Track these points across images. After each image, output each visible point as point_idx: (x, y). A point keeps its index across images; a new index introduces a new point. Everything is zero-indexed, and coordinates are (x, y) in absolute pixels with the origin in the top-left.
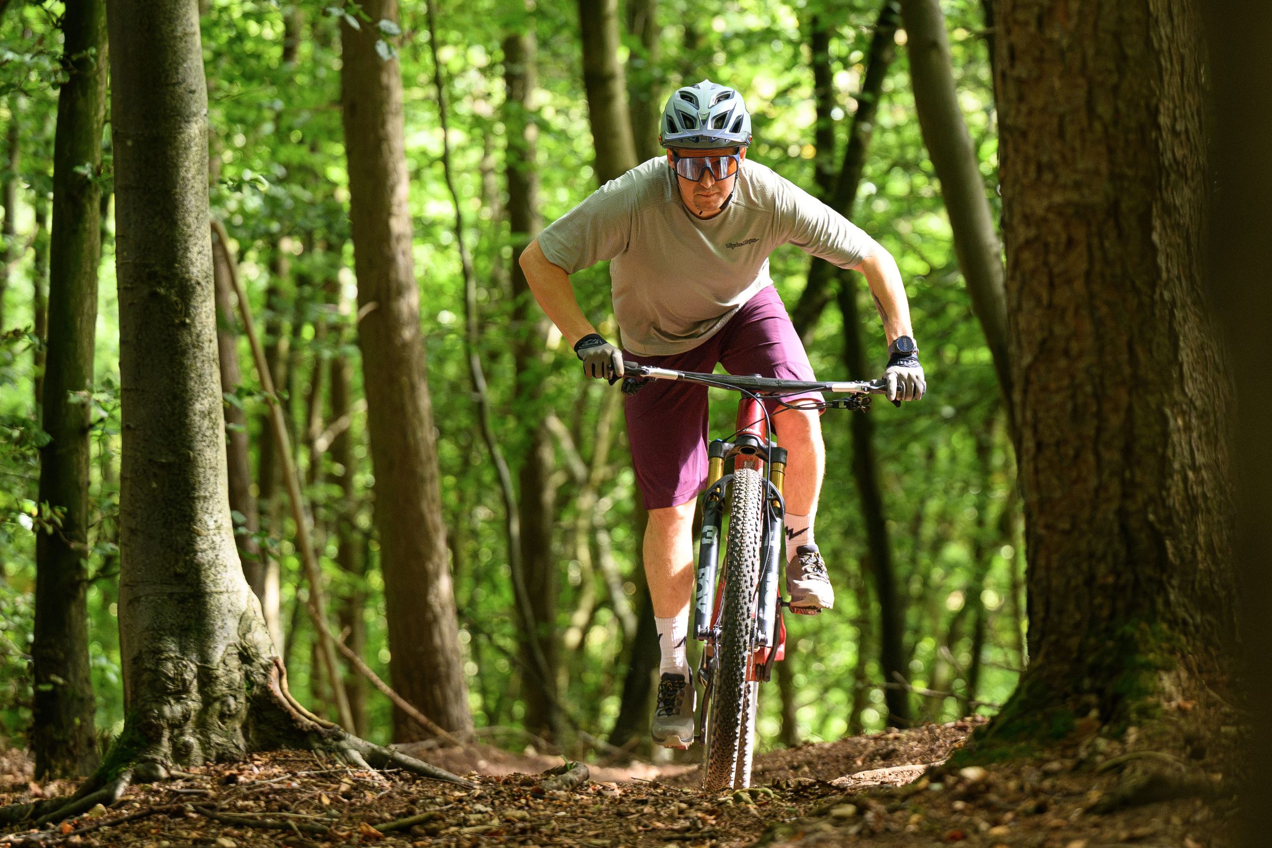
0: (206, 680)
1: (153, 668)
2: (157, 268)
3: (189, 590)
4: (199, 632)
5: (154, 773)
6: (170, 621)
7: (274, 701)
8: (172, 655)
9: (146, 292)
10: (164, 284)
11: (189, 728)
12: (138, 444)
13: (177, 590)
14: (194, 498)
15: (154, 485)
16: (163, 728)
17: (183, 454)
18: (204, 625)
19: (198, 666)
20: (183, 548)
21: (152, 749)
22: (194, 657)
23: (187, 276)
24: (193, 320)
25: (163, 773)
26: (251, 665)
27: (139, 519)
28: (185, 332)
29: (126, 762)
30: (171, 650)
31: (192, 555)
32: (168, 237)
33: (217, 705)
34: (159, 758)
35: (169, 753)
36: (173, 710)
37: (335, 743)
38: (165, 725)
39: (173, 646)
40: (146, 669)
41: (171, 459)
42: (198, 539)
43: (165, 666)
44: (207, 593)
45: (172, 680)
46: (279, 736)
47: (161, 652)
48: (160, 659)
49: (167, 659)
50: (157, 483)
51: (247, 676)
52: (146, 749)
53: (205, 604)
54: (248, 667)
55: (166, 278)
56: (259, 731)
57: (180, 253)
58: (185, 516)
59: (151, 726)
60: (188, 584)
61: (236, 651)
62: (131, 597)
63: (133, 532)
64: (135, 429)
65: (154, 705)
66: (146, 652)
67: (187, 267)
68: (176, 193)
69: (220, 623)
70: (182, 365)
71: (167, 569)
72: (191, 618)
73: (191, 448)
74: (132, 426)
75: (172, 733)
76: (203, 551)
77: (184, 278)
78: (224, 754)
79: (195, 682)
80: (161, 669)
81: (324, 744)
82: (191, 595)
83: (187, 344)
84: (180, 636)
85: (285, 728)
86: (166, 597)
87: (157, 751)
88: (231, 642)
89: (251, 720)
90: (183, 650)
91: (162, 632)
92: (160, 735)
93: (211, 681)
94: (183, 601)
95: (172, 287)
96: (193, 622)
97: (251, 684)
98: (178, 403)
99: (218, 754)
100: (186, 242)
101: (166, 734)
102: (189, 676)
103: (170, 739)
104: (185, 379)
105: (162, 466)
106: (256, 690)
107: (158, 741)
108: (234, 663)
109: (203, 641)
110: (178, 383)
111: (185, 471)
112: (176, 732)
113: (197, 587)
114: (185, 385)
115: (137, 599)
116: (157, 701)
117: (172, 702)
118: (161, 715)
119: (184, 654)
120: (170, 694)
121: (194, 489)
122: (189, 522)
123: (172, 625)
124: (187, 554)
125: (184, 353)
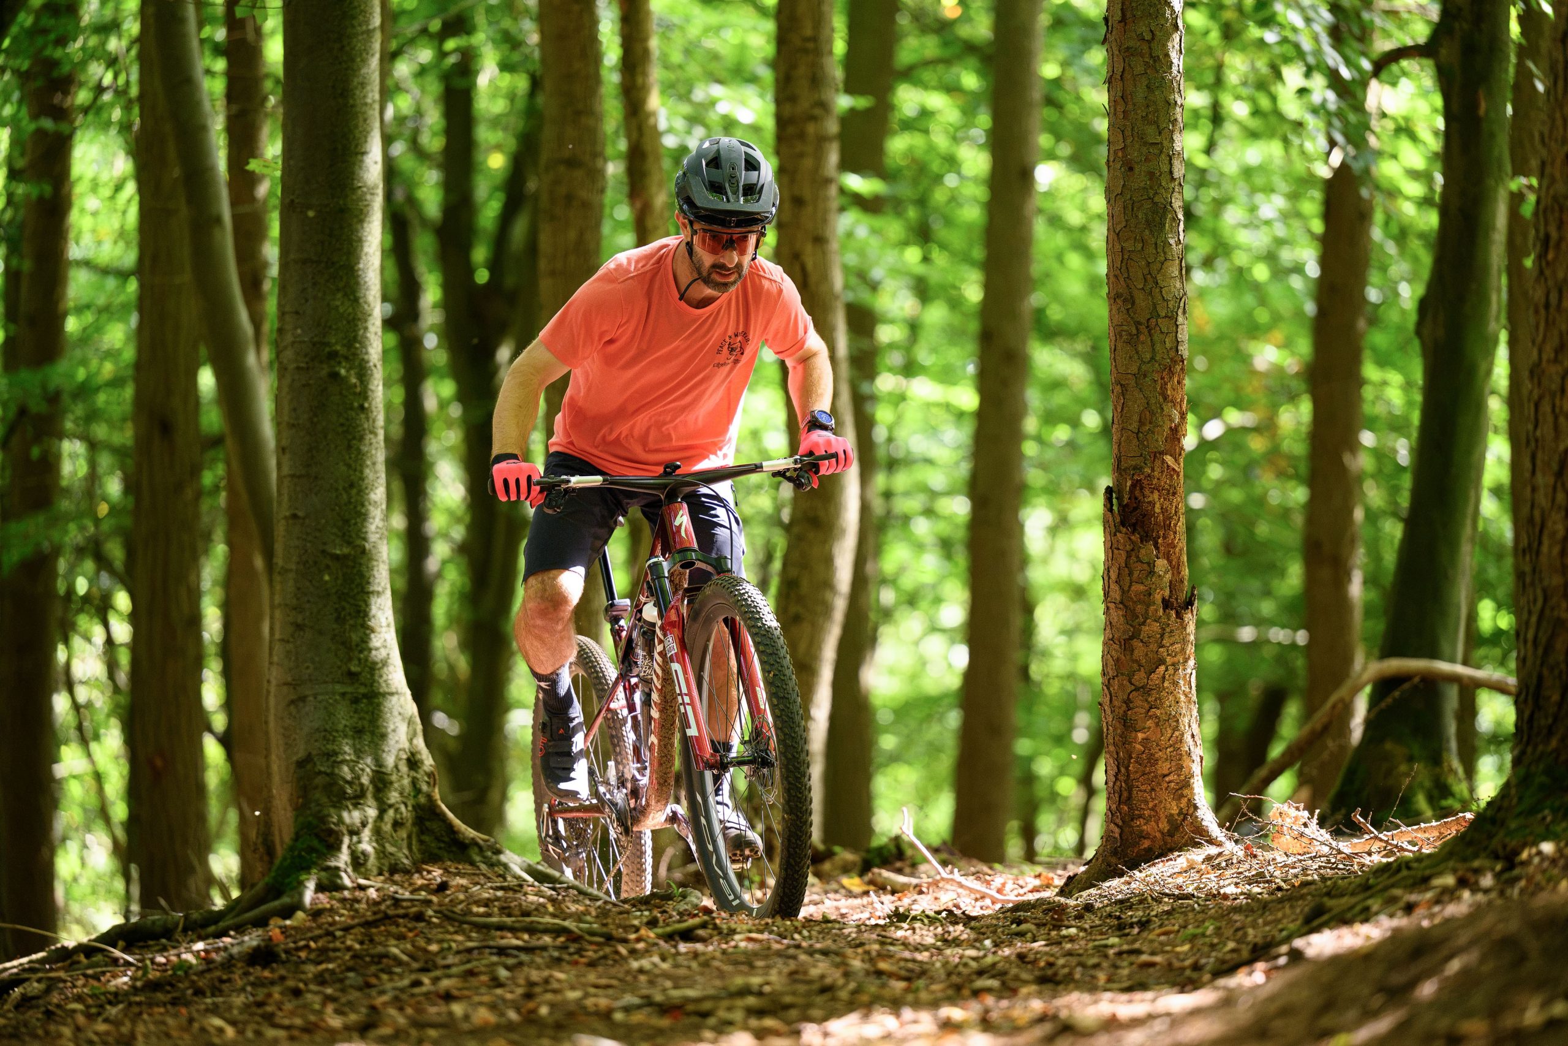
0: (381, 785)
1: (328, 771)
2: (338, 348)
3: (362, 690)
4: (373, 733)
5: (339, 881)
6: (344, 722)
7: (438, 811)
8: (348, 758)
9: (324, 373)
10: (344, 364)
11: (366, 834)
12: (307, 534)
13: (349, 689)
14: (368, 593)
15: (327, 578)
16: (343, 834)
17: (359, 546)
18: (378, 727)
19: (373, 771)
20: (357, 645)
21: (333, 856)
22: (369, 760)
23: (366, 357)
24: (370, 404)
25: (347, 882)
26: (417, 772)
27: (308, 614)
28: (363, 416)
29: (307, 869)
30: (345, 753)
31: (366, 653)
32: (349, 314)
33: (391, 812)
34: (342, 865)
35: (349, 861)
36: (352, 817)
37: (495, 857)
38: (345, 832)
39: (347, 749)
40: (320, 773)
41: (346, 550)
42: (372, 636)
43: (340, 769)
44: (380, 693)
45: (350, 783)
46: (440, 848)
47: (336, 754)
48: (335, 762)
49: (343, 762)
50: (329, 575)
51: (414, 782)
52: (324, 856)
53: (379, 705)
54: (415, 775)
55: (346, 358)
56: (421, 842)
57: (361, 332)
58: (359, 612)
59: (331, 832)
60: (362, 684)
61: (405, 757)
62: (293, 697)
63: (299, 627)
64: (304, 518)
65: (332, 811)
66: (318, 755)
67: (365, 347)
68: (359, 269)
69: (392, 727)
70: (359, 451)
71: (339, 667)
72: (364, 719)
73: (365, 539)
74: (301, 514)
75: (351, 840)
76: (377, 649)
77: (363, 360)
78: (396, 864)
79: (371, 788)
80: (336, 771)
81: (484, 857)
82: (365, 696)
83: (364, 430)
84: (354, 738)
85: (446, 839)
86: (338, 697)
87: (337, 858)
88: (401, 746)
89: (414, 830)
90: (359, 753)
91: (335, 734)
92: (341, 842)
93: (385, 786)
94: (355, 701)
95: (351, 368)
96: (366, 724)
97: (417, 791)
98: (354, 491)
99: (390, 865)
100: (366, 321)
101: (346, 840)
102: (365, 780)
103: (349, 847)
104: (361, 465)
105: (337, 558)
106: (422, 800)
107: (338, 849)
108: (404, 768)
109: (377, 744)
110: (355, 470)
111: (361, 564)
112: (355, 838)
113: (372, 685)
114: (362, 472)
115: (303, 699)
116: (334, 807)
117: (351, 807)
118: (341, 821)
119: (359, 757)
120: (350, 799)
121: (368, 583)
122: (363, 618)
123: (346, 726)
124: (361, 652)
125: (361, 438)
